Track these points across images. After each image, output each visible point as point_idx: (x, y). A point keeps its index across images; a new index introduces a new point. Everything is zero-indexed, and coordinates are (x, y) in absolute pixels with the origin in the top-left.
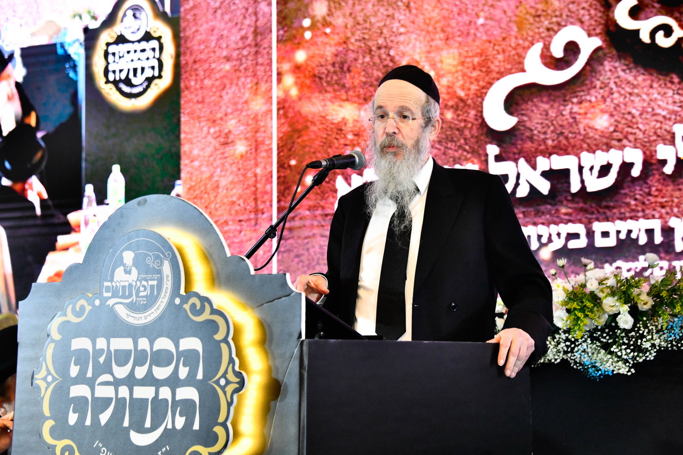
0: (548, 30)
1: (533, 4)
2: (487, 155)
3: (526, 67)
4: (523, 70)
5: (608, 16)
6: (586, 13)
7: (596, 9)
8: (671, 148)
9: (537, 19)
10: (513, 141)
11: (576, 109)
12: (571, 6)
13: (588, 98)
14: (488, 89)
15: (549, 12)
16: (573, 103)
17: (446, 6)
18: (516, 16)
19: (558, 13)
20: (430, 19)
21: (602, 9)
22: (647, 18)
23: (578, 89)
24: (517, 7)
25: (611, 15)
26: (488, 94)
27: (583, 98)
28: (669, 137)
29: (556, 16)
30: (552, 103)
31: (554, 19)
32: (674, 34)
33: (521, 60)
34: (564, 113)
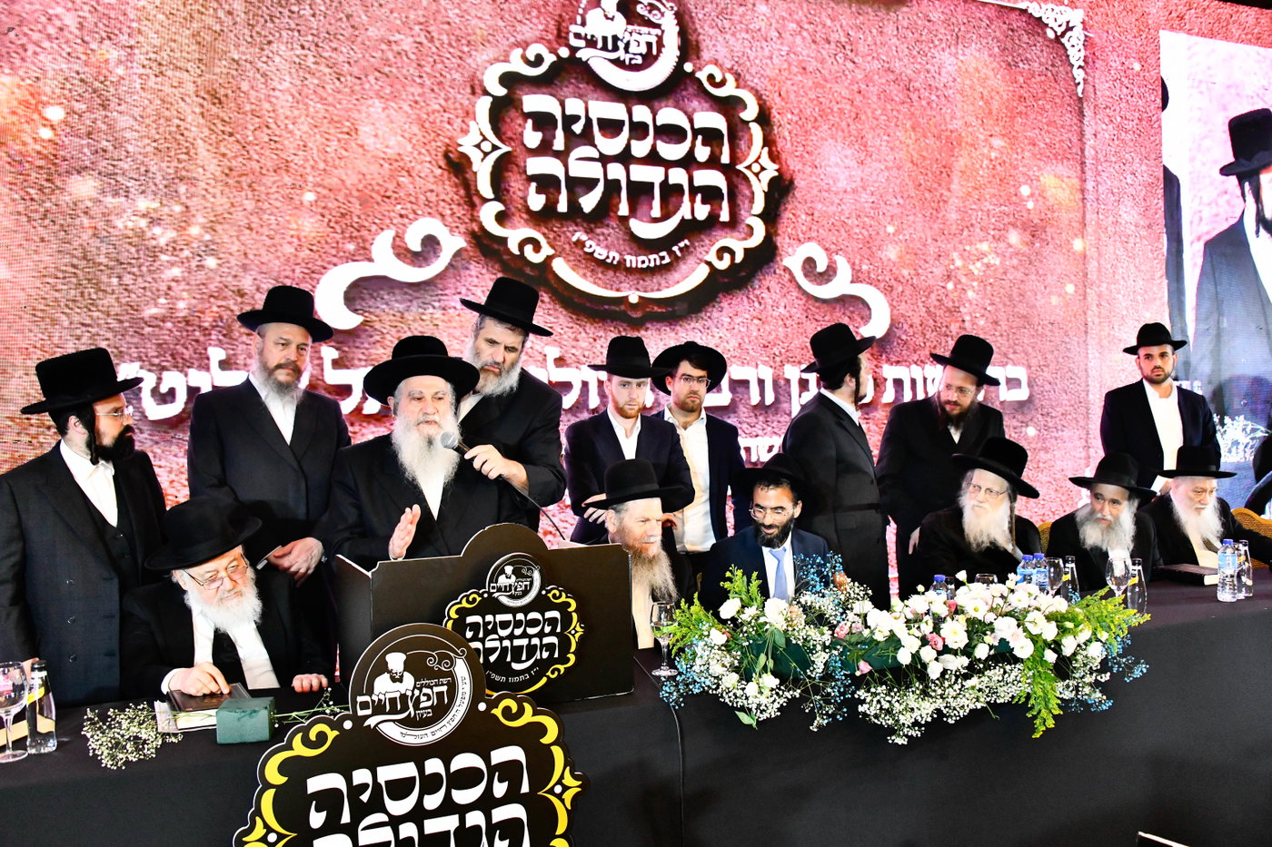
0: (401, 216)
1: (381, 183)
2: (321, 358)
3: (374, 256)
4: (371, 260)
5: (472, 215)
6: (448, 206)
7: (459, 205)
8: (543, 370)
9: (385, 199)
10: (357, 344)
11: (438, 314)
12: (428, 194)
13: (453, 304)
14: (322, 274)
15: (402, 194)
16: (434, 307)
17: (256, 157)
18: (358, 190)
19: (413, 200)
20: (231, 170)
21: (466, 207)
22: (514, 227)
23: (440, 292)
24: (360, 181)
25: (475, 214)
26: (321, 282)
27: (446, 303)
28: (540, 359)
29: (411, 202)
30: (409, 304)
31: (409, 206)
32: (542, 250)
33: (367, 246)
34: (424, 317)
